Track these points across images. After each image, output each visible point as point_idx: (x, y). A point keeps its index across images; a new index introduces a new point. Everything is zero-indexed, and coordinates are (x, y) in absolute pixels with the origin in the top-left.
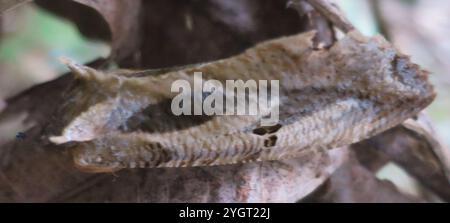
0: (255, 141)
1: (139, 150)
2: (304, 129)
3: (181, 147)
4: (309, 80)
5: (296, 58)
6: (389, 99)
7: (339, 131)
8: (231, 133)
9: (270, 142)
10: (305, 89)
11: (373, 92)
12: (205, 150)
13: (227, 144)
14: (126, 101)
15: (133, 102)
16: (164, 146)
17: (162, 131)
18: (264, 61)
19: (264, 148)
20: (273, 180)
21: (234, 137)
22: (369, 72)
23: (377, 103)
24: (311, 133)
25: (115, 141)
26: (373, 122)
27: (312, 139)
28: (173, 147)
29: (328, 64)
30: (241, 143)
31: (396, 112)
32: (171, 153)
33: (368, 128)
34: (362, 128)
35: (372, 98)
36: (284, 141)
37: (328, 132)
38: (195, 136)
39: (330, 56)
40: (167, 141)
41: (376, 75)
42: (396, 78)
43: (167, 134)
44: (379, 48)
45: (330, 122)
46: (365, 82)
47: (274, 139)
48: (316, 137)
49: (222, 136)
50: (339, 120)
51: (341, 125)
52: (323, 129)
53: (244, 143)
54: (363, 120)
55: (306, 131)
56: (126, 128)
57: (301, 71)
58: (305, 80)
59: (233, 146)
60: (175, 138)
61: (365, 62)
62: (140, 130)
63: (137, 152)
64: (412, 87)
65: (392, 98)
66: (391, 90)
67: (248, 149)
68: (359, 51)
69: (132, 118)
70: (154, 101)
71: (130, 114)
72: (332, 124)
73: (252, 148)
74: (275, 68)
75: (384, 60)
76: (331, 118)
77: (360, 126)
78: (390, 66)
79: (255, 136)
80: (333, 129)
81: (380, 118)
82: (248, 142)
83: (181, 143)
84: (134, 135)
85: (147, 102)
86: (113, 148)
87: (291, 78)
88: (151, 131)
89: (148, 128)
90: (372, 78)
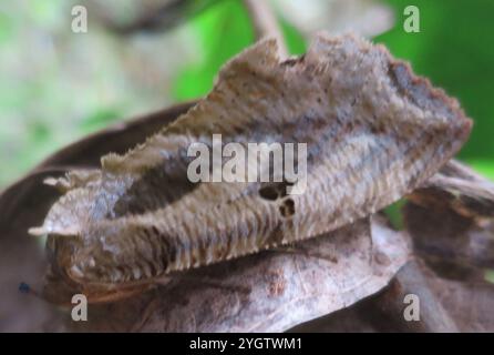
0: (269, 210)
1: (134, 241)
2: (323, 186)
3: (182, 229)
4: (297, 106)
5: (270, 80)
6: (411, 132)
7: (367, 184)
8: (233, 198)
9: (287, 209)
10: (298, 120)
11: (386, 123)
12: (212, 230)
13: (235, 217)
14: (108, 184)
15: (116, 184)
16: (162, 231)
17: (153, 209)
18: (238, 94)
19: (282, 219)
20: (314, 272)
21: (240, 205)
22: (365, 88)
23: (399, 139)
24: (333, 190)
25: (103, 231)
26: (406, 167)
27: (338, 199)
28: (172, 230)
29: (310, 79)
30: (251, 215)
31: (429, 150)
32: (172, 239)
33: (404, 177)
34: (396, 176)
35: (389, 130)
36: (303, 206)
37: (354, 187)
38: (192, 209)
39: (308, 69)
40: (162, 221)
41: (377, 93)
42: (405, 98)
43: (160, 211)
44: (361, 51)
45: (350, 171)
46: (368, 106)
47: (290, 203)
48: (342, 196)
49: (224, 205)
50: (361, 167)
51: (367, 173)
52: (346, 184)
53: (255, 213)
54: (393, 165)
55: (326, 187)
56: (113, 215)
57: (283, 95)
58: (293, 108)
59: (243, 220)
60: (170, 216)
61: (354, 74)
62: (128, 213)
63: (133, 246)
64: (434, 113)
65: (414, 129)
66: (406, 117)
67: (264, 224)
68: (338, 56)
69: (118, 202)
70: (138, 177)
71: (116, 198)
72: (355, 176)
73: (267, 221)
74: (253, 98)
75: (376, 70)
76: (349, 165)
77: (392, 174)
78: (388, 80)
79: (266, 203)
80: (359, 181)
81: (413, 161)
82: (259, 212)
83: (180, 223)
84: (123, 220)
85: (130, 179)
86: (102, 239)
87: (274, 106)
88: (142, 212)
89: (137, 209)
90: (374, 98)
